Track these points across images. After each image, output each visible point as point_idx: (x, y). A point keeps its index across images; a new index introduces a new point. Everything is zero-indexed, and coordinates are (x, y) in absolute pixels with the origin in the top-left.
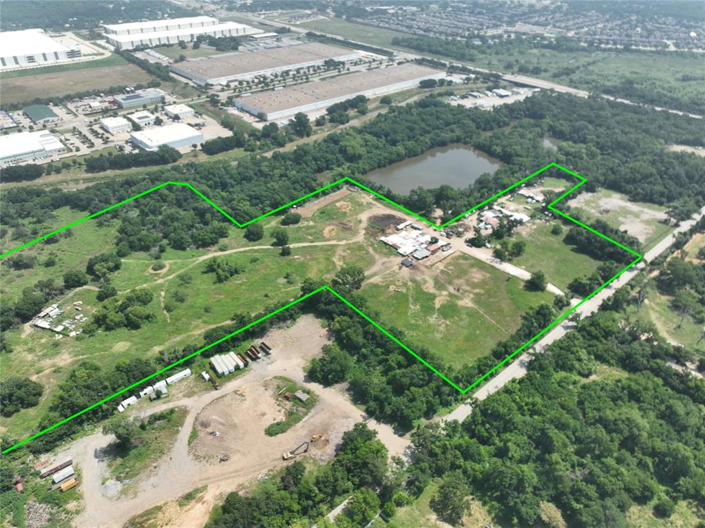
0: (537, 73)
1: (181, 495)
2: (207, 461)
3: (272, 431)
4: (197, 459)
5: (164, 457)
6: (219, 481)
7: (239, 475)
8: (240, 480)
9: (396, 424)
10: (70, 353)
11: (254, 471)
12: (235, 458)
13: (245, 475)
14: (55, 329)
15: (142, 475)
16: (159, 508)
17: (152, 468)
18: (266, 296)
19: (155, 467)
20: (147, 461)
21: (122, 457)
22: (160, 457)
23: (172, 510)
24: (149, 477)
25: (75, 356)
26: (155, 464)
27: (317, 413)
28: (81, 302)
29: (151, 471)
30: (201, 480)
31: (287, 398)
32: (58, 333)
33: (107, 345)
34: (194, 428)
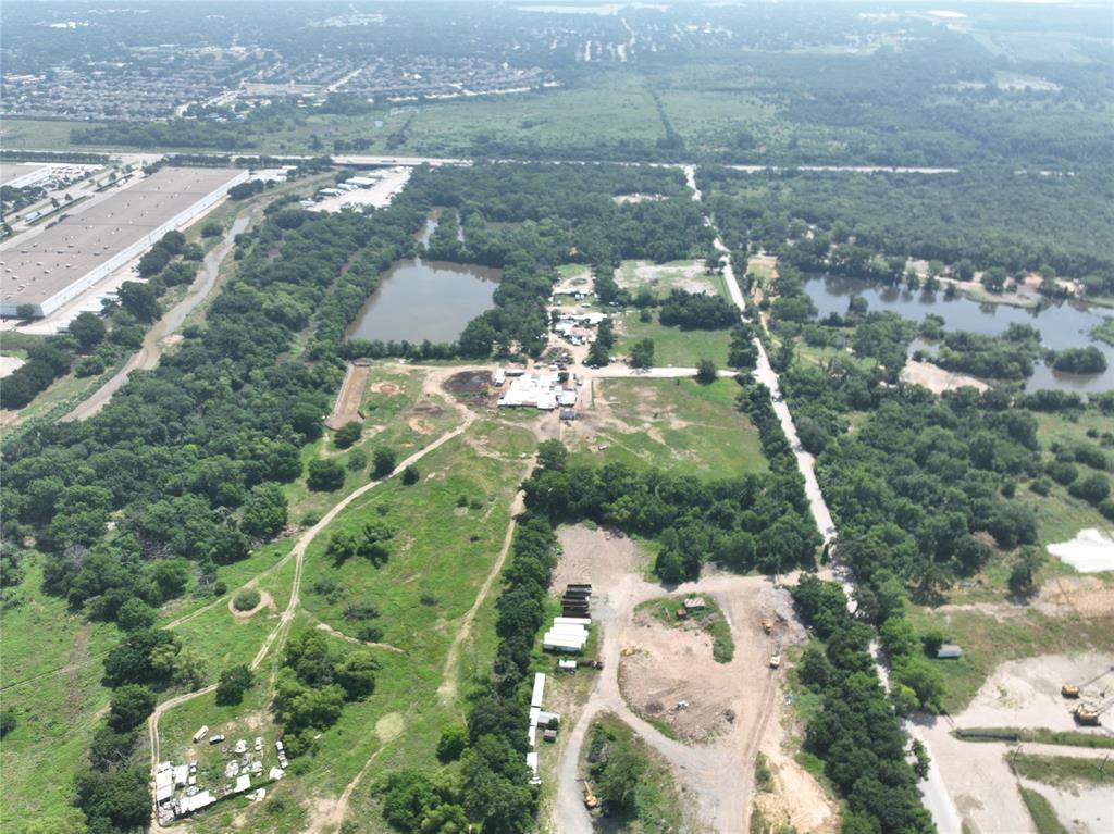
0: (363, 148)
1: (752, 784)
2: (719, 734)
3: (723, 654)
4: (706, 743)
5: (675, 773)
6: (760, 738)
7: (767, 716)
8: (775, 718)
9: (799, 564)
10: (323, 796)
11: (772, 700)
12: (736, 707)
13: (771, 711)
14: (237, 790)
15: (686, 809)
16: (756, 815)
17: (682, 794)
18: (474, 539)
19: (684, 790)
20: (665, 794)
21: (635, 817)
22: (670, 777)
23: (768, 802)
24: (695, 803)
25: (339, 792)
26: (678, 788)
27: (729, 608)
28: (205, 728)
29: (685, 797)
30: (745, 754)
31: (683, 618)
32: (248, 791)
33: (363, 741)
34: (650, 722)
